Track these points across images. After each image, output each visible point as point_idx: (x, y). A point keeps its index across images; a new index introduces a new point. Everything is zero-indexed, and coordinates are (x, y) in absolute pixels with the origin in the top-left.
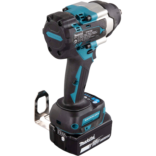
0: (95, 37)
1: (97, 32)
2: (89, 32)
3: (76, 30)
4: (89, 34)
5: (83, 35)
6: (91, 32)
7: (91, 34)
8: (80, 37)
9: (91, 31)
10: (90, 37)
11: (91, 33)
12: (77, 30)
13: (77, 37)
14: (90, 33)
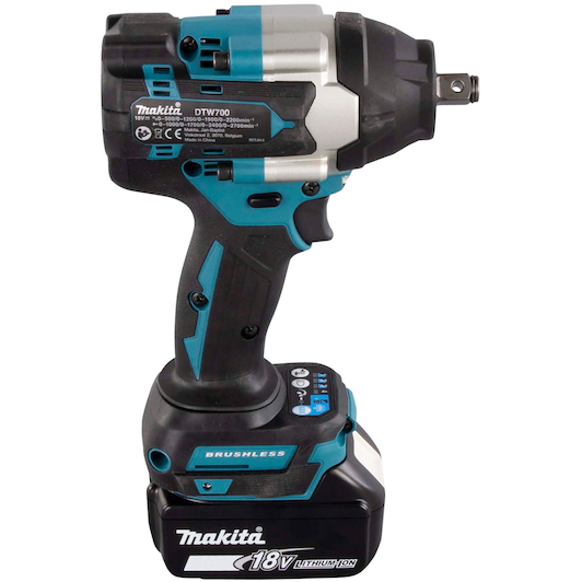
0: (244, 141)
1: (251, 123)
2: (211, 112)
3: (151, 89)
4: (209, 119)
5: (178, 119)
6: (224, 117)
7: (225, 125)
8: (164, 122)
9: (225, 112)
10: (221, 135)
11: (221, 119)
12: (156, 93)
13: (151, 116)
14: (215, 119)
